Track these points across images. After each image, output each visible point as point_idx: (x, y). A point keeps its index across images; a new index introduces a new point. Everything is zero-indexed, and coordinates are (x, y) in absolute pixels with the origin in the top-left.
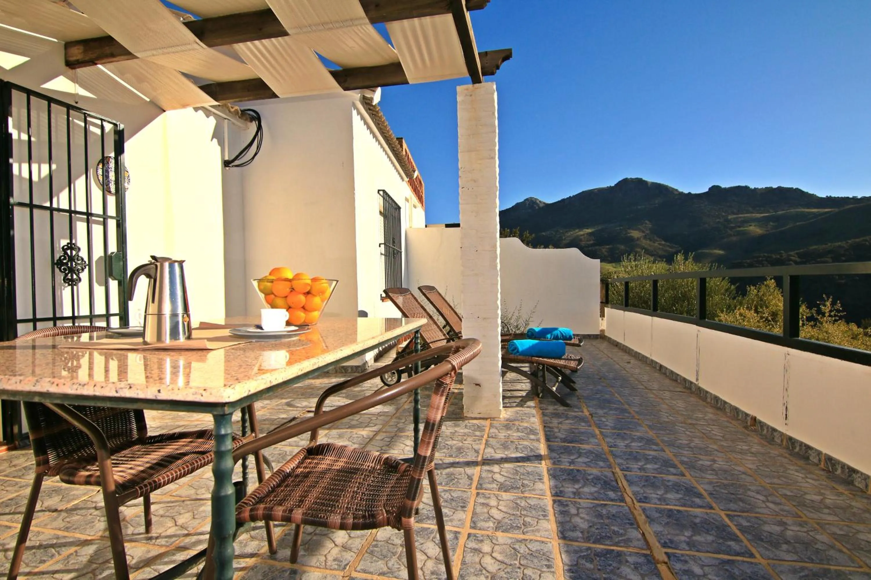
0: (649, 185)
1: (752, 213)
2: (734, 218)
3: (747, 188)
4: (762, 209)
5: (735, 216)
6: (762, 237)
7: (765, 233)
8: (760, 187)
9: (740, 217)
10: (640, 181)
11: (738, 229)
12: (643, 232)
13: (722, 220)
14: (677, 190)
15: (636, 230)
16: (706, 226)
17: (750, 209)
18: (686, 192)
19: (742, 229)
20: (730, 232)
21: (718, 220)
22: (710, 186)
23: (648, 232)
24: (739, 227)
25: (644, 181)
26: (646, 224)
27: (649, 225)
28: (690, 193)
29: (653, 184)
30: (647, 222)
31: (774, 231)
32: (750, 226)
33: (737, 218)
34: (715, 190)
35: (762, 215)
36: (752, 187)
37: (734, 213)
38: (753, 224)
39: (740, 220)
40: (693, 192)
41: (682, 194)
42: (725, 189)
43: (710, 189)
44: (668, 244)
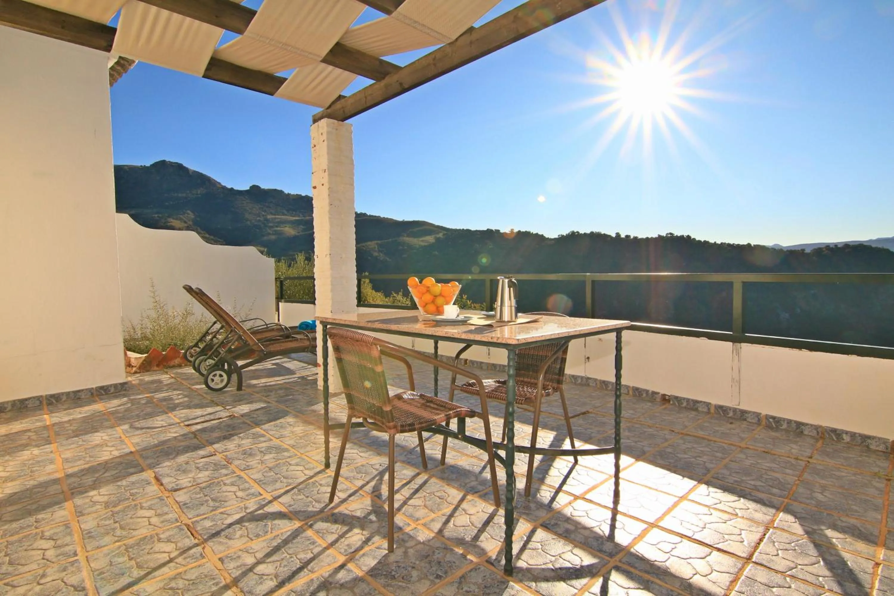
0: (191, 173)
1: (286, 215)
2: (272, 218)
3: (281, 192)
4: (294, 213)
5: (273, 217)
6: (295, 237)
7: (297, 234)
8: (292, 193)
9: (278, 218)
10: (180, 167)
11: (276, 229)
12: (185, 222)
13: (262, 219)
14: (219, 183)
15: (177, 219)
16: (249, 223)
17: (286, 212)
18: (229, 187)
19: (279, 229)
20: (269, 231)
21: (258, 218)
22: (251, 185)
23: (191, 223)
24: (277, 227)
25: (185, 167)
26: (188, 214)
27: (191, 215)
28: (232, 189)
29: (195, 172)
30: (189, 212)
31: (304, 233)
32: (286, 227)
33: (275, 218)
34: (255, 189)
35: (294, 218)
36: (286, 192)
37: (272, 214)
38: (288, 226)
39: (277, 220)
40: (236, 188)
41: (224, 188)
42: (264, 189)
43: (251, 187)
44: (212, 237)
